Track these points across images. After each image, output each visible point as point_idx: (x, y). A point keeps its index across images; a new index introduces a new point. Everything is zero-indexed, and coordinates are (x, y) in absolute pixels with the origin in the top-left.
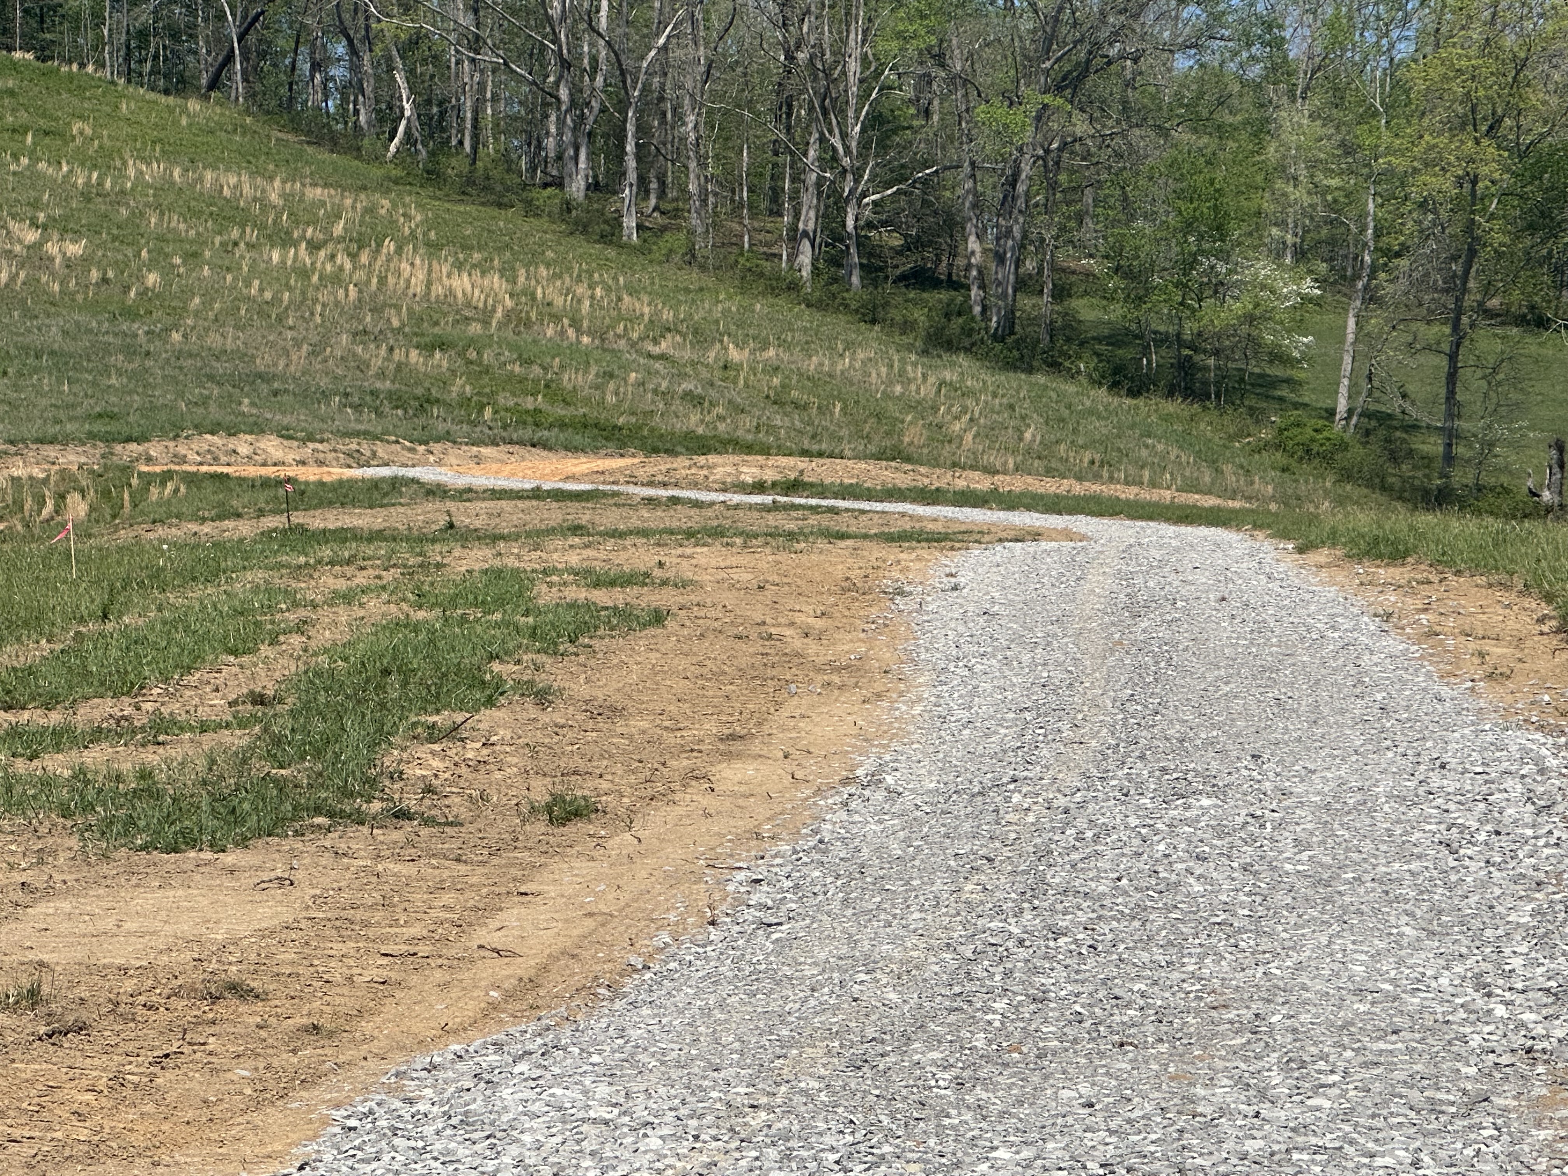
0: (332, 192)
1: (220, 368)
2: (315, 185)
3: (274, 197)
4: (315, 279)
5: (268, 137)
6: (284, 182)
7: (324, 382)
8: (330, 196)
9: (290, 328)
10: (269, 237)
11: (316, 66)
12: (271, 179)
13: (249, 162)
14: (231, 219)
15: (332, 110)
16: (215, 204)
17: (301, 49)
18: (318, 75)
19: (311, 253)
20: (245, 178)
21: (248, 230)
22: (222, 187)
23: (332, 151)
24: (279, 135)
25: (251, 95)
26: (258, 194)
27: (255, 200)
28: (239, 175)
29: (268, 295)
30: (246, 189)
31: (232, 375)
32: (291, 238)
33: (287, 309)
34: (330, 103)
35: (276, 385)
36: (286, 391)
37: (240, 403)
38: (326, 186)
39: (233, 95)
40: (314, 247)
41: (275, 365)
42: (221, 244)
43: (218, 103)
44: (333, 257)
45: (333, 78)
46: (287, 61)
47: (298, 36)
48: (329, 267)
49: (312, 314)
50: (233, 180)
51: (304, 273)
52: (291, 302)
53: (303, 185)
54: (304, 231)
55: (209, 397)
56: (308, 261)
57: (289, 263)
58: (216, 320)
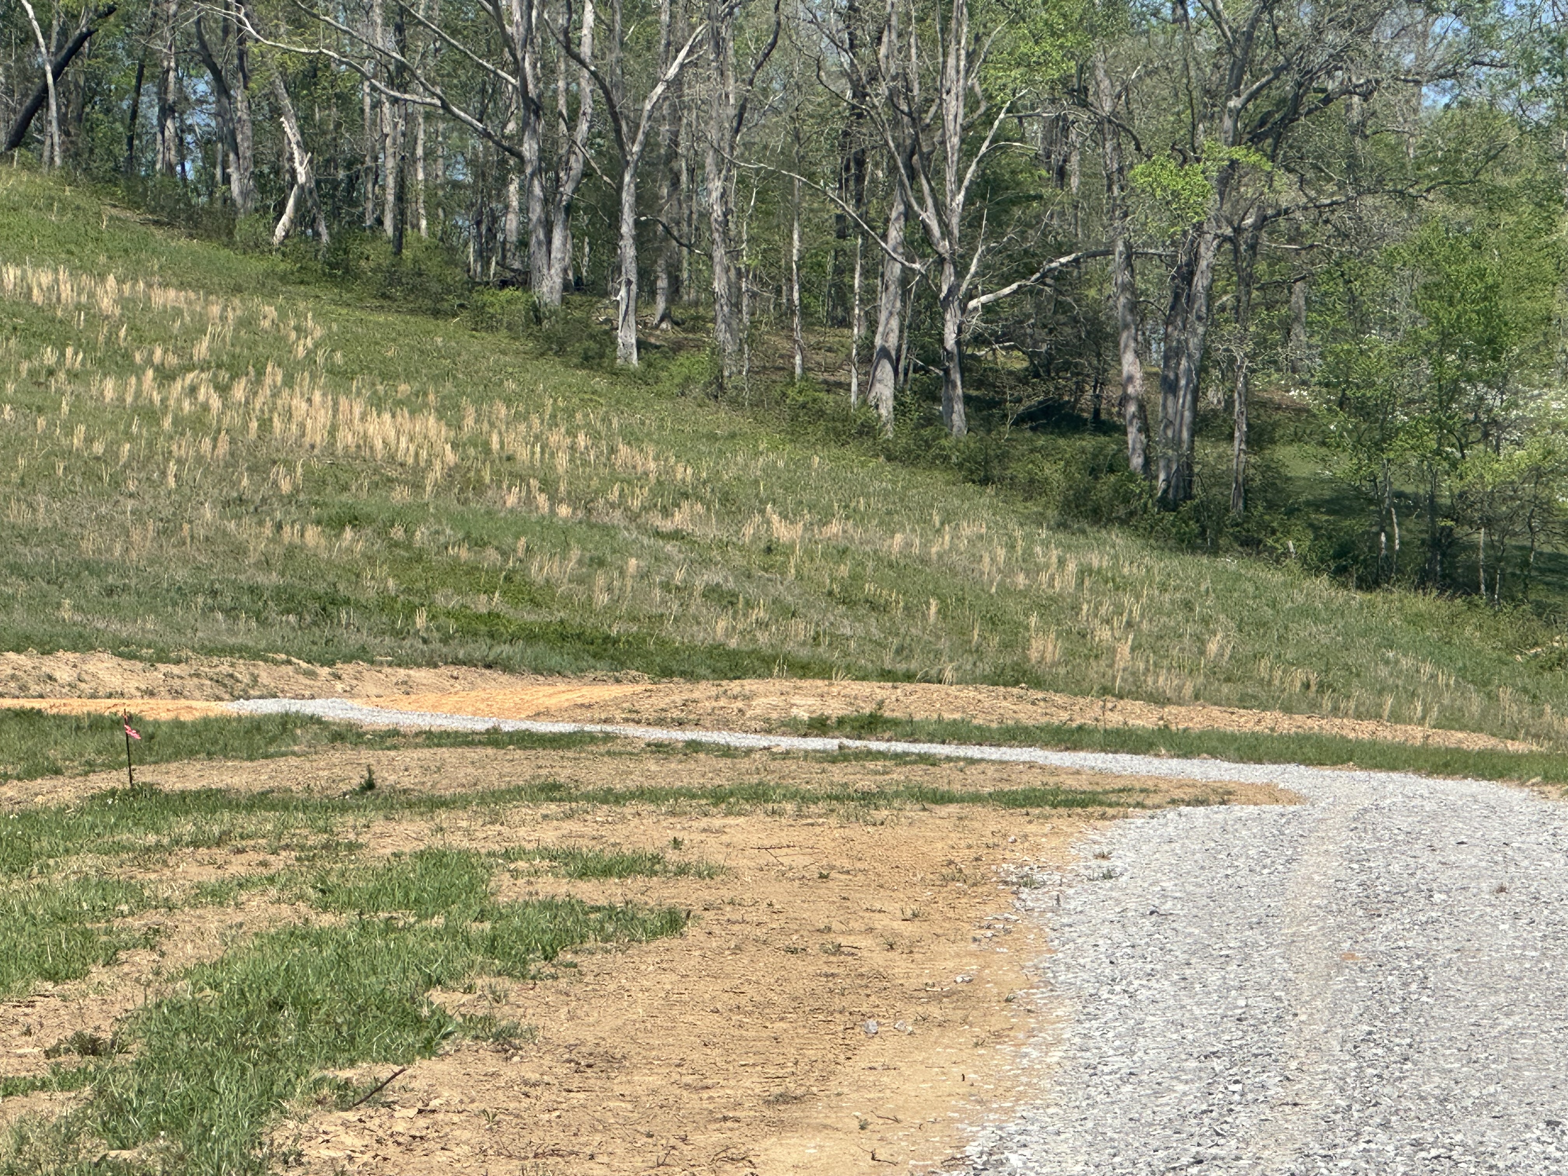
0: (192, 295)
1: (28, 555)
2: (165, 285)
3: (106, 303)
4: (167, 423)
5: (99, 215)
6: (120, 281)
7: (181, 575)
8: (189, 302)
9: (131, 496)
10: (101, 362)
11: (167, 111)
12: (102, 277)
13: (70, 252)
14: (45, 338)
15: (191, 175)
16: (21, 315)
17: (146, 86)
18: (169, 123)
19: (161, 386)
20: (63, 275)
21: (69, 351)
22: (30, 289)
23: (191, 236)
24: (114, 212)
25: (72, 154)
26: (84, 299)
27: (79, 307)
28: (56, 271)
29: (98, 448)
30: (66, 291)
31: (46, 566)
32: (132, 363)
33: (125, 466)
34: (188, 166)
35: (110, 580)
36: (125, 588)
37: (59, 606)
38: (182, 286)
39: (46, 154)
40: (165, 376)
41: (109, 550)
42: (29, 371)
43: (24, 166)
44: (193, 390)
45: (191, 129)
46: (125, 105)
47: (142, 67)
48: (186, 405)
49: (164, 474)
50: (46, 278)
51: (151, 415)
52: (132, 456)
53: (150, 286)
54: (151, 353)
55: (13, 597)
56: (157, 398)
57: (129, 400)
58: (23, 484)
